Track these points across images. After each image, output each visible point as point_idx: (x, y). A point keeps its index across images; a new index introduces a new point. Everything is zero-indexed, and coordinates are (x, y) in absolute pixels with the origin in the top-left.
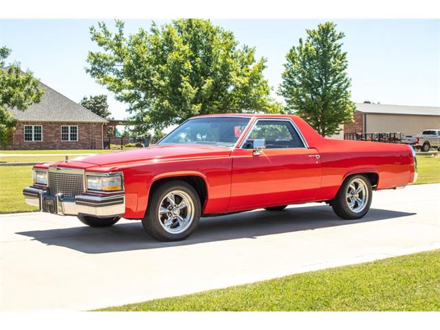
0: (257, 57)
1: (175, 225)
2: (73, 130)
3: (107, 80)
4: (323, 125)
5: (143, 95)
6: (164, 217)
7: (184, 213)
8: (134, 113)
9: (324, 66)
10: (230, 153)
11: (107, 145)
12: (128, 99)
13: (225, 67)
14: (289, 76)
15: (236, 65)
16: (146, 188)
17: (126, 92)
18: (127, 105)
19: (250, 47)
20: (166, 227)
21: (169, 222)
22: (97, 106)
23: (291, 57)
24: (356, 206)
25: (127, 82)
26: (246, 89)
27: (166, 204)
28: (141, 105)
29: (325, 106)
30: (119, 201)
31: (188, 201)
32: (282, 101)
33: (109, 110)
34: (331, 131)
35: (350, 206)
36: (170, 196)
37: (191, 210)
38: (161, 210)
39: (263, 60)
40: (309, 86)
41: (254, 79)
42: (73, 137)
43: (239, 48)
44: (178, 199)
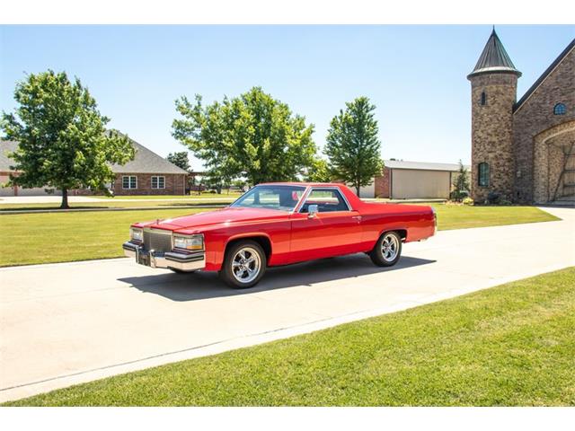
0: (307, 124)
1: (245, 275)
2: (161, 179)
3: (188, 142)
4: (359, 178)
5: (216, 153)
6: (237, 269)
7: (252, 265)
8: (209, 168)
9: (360, 131)
10: (290, 217)
11: (187, 192)
12: (204, 157)
13: (282, 132)
14: (332, 139)
15: (290, 130)
16: (222, 246)
17: (204, 151)
18: (205, 162)
19: (301, 116)
20: (238, 277)
21: (240, 273)
22: (180, 161)
23: (334, 124)
24: (389, 256)
25: (203, 143)
26: (298, 150)
27: (238, 259)
28: (215, 162)
29: (360, 163)
30: (200, 258)
31: (256, 256)
32: (326, 159)
33: (189, 163)
34: (365, 183)
35: (384, 256)
36: (241, 252)
37: (258, 263)
38: (234, 264)
39: (312, 126)
40: (347, 146)
41: (305, 141)
42: (161, 185)
43: (293, 117)
44: (248, 255)
